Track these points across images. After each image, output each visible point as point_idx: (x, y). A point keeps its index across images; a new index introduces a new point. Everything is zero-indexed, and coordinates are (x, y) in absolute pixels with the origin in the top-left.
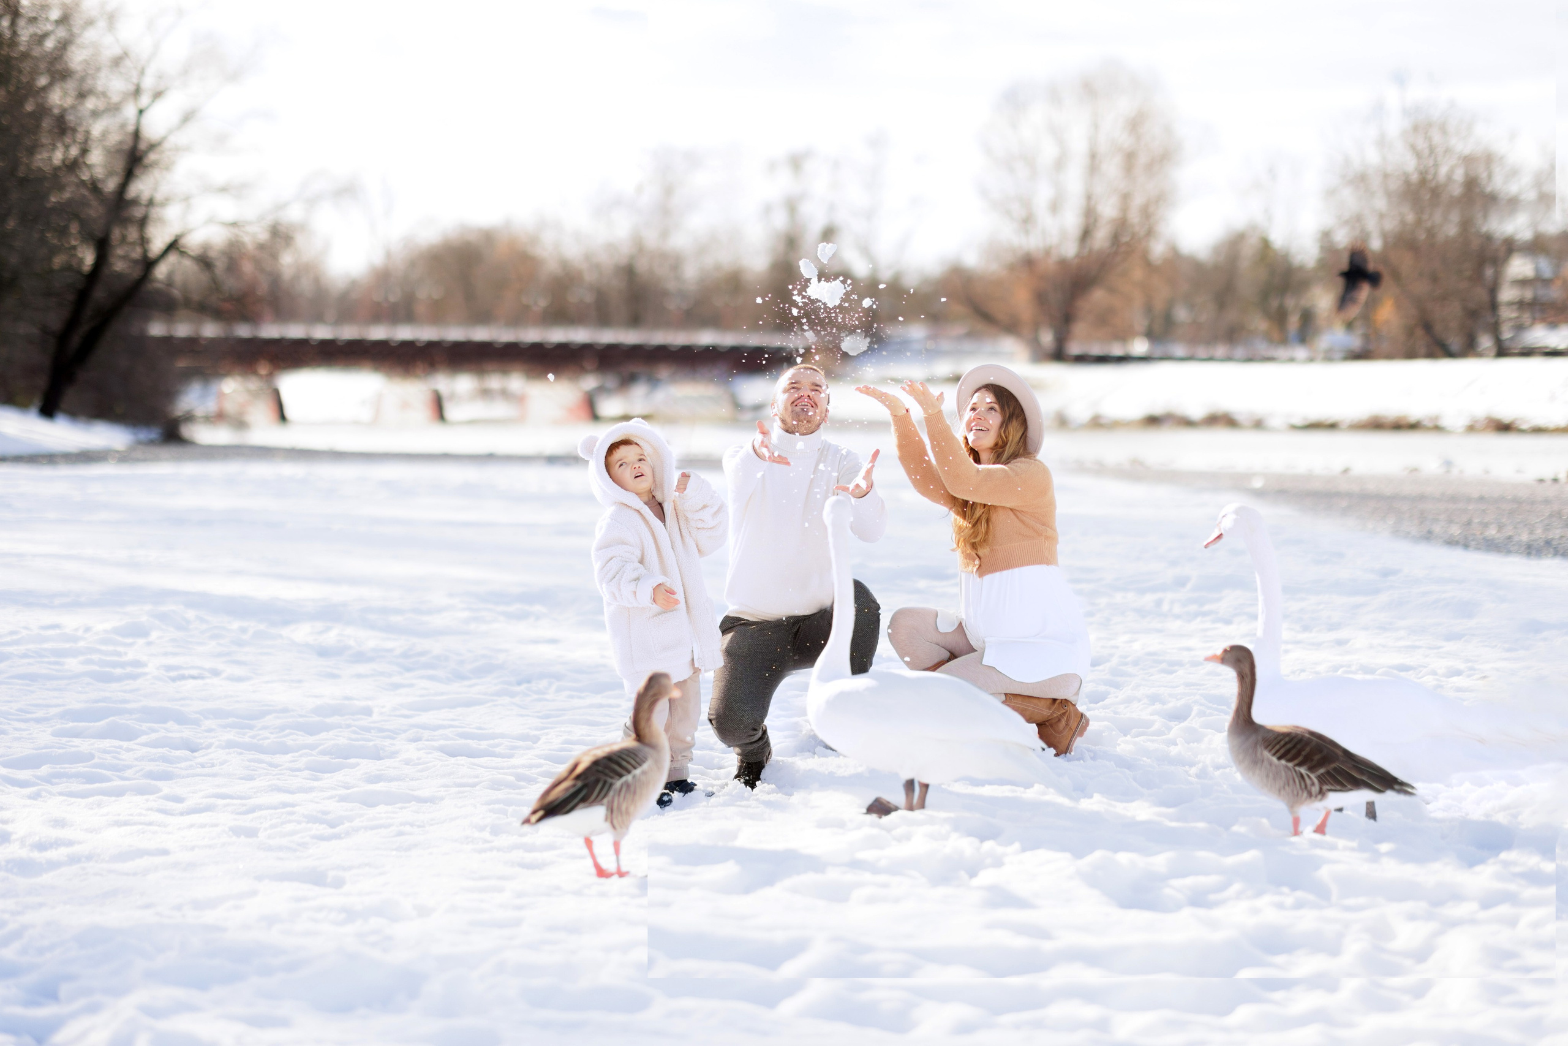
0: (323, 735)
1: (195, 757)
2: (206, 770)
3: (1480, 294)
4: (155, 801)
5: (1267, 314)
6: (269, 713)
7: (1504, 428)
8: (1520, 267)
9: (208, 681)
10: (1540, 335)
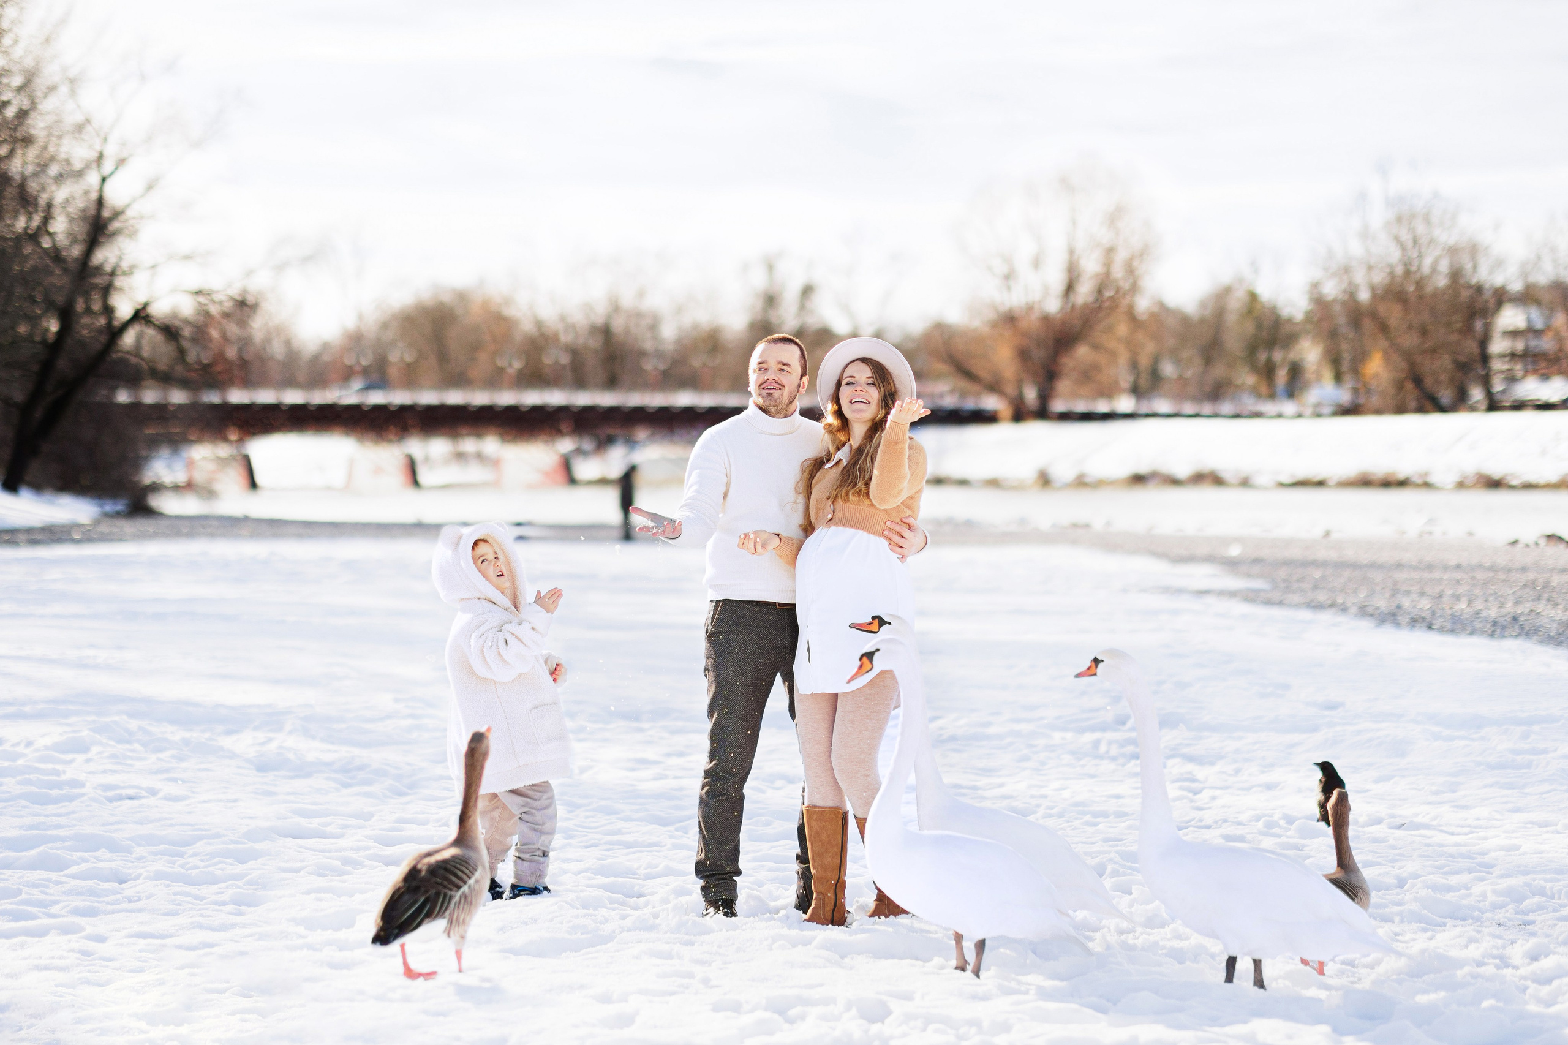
0: (251, 864)
1: (123, 889)
2: (132, 905)
3: (1471, 346)
4: (78, 942)
5: (1255, 368)
6: (201, 838)
7: (1494, 484)
8: (1511, 318)
9: (143, 801)
10: (1532, 388)
